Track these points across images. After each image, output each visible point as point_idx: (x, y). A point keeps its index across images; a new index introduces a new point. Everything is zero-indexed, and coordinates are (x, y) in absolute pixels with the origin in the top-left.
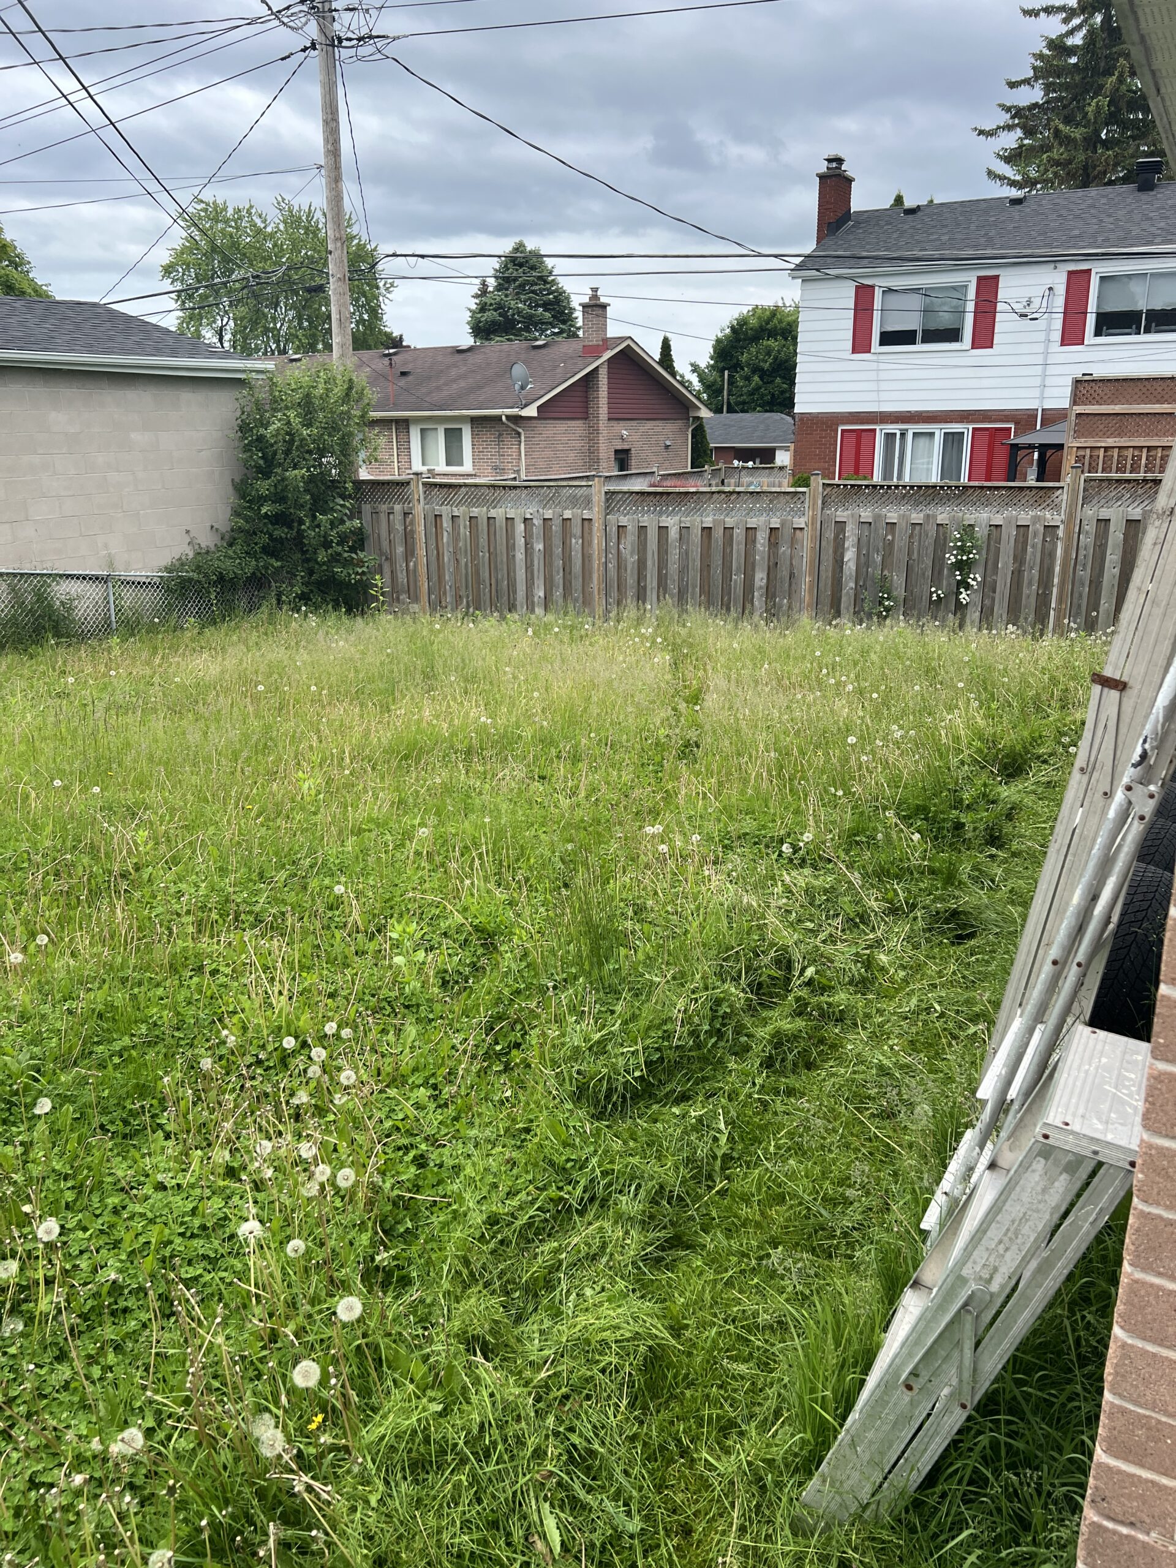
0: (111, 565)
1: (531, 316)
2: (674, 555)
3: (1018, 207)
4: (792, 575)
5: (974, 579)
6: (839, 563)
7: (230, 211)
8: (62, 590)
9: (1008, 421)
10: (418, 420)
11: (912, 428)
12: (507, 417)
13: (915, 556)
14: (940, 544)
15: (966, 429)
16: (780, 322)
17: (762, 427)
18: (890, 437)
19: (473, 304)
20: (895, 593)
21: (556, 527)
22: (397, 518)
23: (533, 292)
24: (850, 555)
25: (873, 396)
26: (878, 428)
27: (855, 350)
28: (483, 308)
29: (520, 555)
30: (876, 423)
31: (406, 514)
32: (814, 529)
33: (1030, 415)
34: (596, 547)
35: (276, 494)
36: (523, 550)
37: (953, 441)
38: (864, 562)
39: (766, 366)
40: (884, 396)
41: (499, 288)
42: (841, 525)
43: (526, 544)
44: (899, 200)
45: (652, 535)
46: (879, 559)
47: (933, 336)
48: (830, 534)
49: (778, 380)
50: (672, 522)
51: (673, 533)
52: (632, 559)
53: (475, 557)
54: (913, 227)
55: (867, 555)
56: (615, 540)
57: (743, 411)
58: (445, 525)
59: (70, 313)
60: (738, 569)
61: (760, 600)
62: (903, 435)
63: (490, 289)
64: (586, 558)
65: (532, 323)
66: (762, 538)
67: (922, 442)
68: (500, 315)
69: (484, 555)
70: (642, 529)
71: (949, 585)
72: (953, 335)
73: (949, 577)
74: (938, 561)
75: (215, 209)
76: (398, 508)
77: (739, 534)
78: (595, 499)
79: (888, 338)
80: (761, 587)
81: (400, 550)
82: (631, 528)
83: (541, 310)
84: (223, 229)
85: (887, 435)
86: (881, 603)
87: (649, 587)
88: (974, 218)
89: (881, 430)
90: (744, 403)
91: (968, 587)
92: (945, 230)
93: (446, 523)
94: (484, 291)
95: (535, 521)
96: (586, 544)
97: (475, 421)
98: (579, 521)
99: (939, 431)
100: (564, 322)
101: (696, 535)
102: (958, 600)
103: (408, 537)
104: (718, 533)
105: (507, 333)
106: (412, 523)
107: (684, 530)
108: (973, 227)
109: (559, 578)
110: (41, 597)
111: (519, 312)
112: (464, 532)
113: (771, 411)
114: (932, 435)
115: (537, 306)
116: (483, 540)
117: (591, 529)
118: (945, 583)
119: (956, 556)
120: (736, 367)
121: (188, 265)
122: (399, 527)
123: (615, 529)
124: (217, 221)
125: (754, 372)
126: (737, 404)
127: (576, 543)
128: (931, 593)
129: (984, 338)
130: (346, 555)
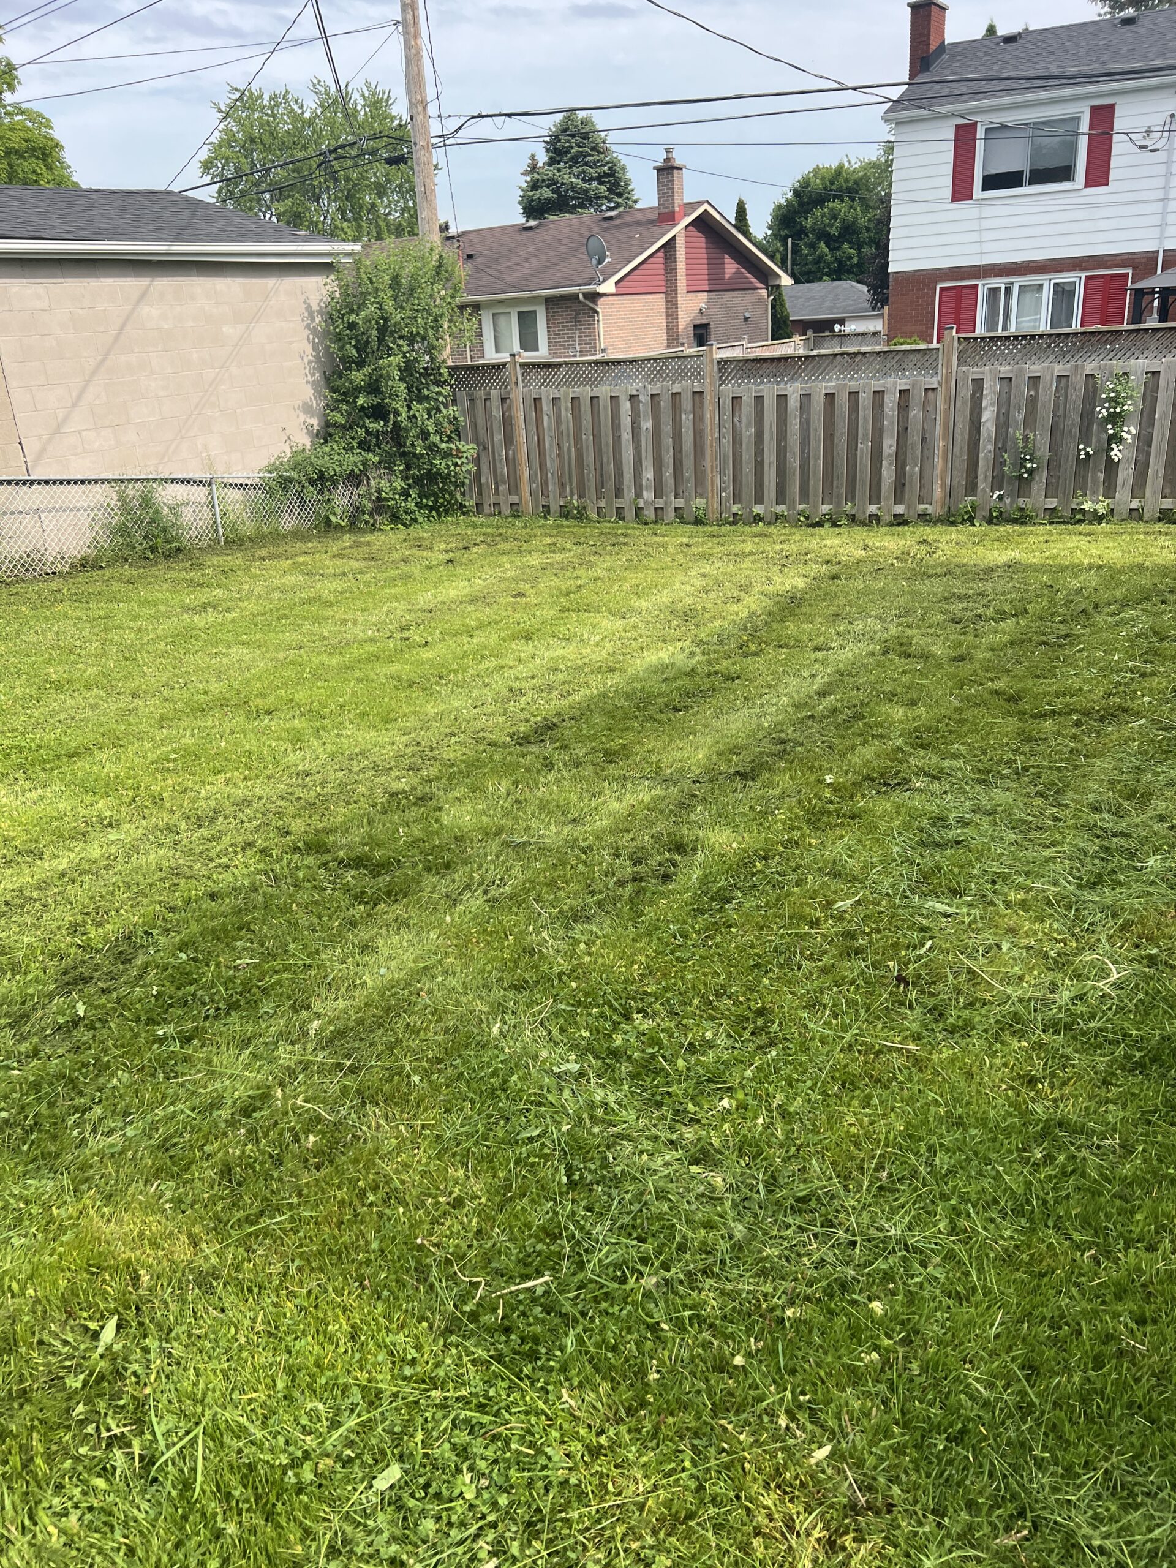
0: (211, 467)
1: (586, 191)
2: (795, 425)
3: (1131, 27)
4: (924, 440)
5: (1128, 432)
6: (976, 424)
7: (266, 97)
8: (167, 495)
9: (1124, 266)
10: (491, 304)
11: (1018, 281)
12: (584, 294)
13: (1061, 412)
14: (1091, 396)
15: (1077, 279)
16: (847, 181)
17: (831, 296)
18: (993, 292)
19: (523, 181)
20: (1038, 454)
21: (665, 403)
22: (495, 402)
23: (586, 164)
24: (988, 416)
25: (975, 248)
26: (980, 283)
27: (955, 198)
28: (535, 186)
29: (626, 436)
30: (978, 278)
31: (503, 399)
32: (949, 389)
33: (1151, 257)
34: (708, 422)
35: (370, 385)
36: (630, 430)
37: (1063, 294)
38: (1003, 422)
39: (834, 231)
40: (987, 247)
41: (551, 162)
42: (978, 383)
43: (633, 423)
44: (991, 30)
45: (770, 405)
46: (1020, 417)
47: (1041, 176)
48: (967, 393)
49: (846, 245)
50: (793, 390)
51: (793, 402)
52: (748, 433)
53: (578, 440)
54: (1016, 57)
55: (1007, 415)
56: (729, 412)
57: (808, 281)
58: (545, 408)
59: (146, 202)
60: (865, 435)
61: (888, 469)
62: (1008, 289)
63: (540, 164)
64: (698, 434)
65: (587, 200)
66: (891, 403)
67: (1028, 297)
68: (554, 192)
69: (588, 439)
70: (759, 399)
71: (1099, 440)
72: (1064, 173)
73: (1099, 432)
74: (1087, 415)
75: (250, 97)
76: (494, 393)
77: (866, 399)
78: (707, 369)
79: (993, 182)
80: (890, 455)
81: (499, 437)
82: (748, 400)
83: (595, 184)
84: (260, 118)
85: (989, 289)
86: (1022, 466)
87: (766, 462)
88: (1083, 43)
89: (984, 285)
90: (809, 272)
91: (1120, 441)
92: (1052, 58)
93: (546, 407)
94: (533, 168)
95: (642, 398)
96: (698, 419)
97: (549, 301)
98: (690, 394)
99: (1048, 282)
100: (620, 195)
101: (818, 403)
102: (1109, 457)
103: (508, 423)
104: (843, 400)
105: (561, 211)
106: (510, 408)
107: (806, 397)
108: (1082, 52)
109: (668, 458)
110: (146, 502)
111: (573, 188)
112: (567, 414)
113: (839, 279)
114: (1041, 286)
115: (591, 179)
116: (587, 422)
117: (702, 403)
118: (1094, 440)
119: (1108, 409)
120: (799, 233)
121: (227, 159)
122: (497, 413)
123: (729, 402)
124: (253, 111)
125: (819, 239)
126: (803, 274)
127: (687, 420)
128: (1079, 451)
129: (1098, 175)
130: (444, 446)
